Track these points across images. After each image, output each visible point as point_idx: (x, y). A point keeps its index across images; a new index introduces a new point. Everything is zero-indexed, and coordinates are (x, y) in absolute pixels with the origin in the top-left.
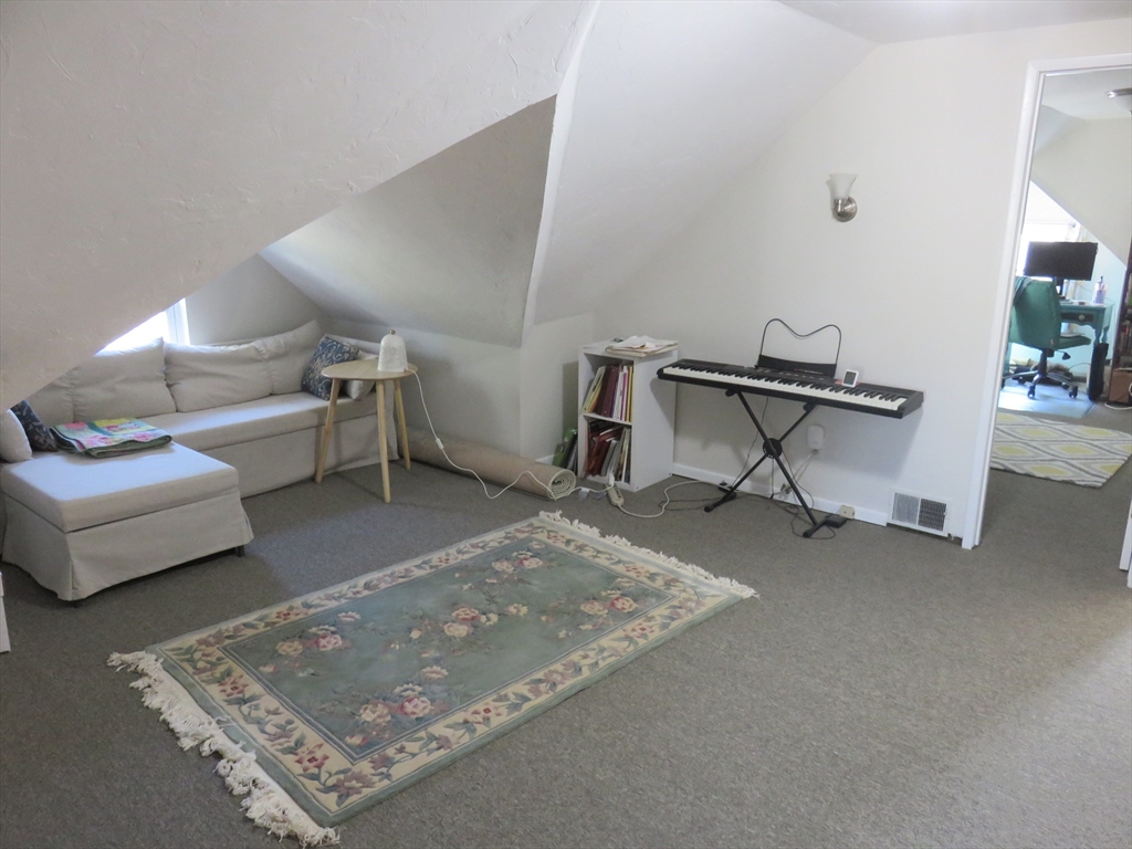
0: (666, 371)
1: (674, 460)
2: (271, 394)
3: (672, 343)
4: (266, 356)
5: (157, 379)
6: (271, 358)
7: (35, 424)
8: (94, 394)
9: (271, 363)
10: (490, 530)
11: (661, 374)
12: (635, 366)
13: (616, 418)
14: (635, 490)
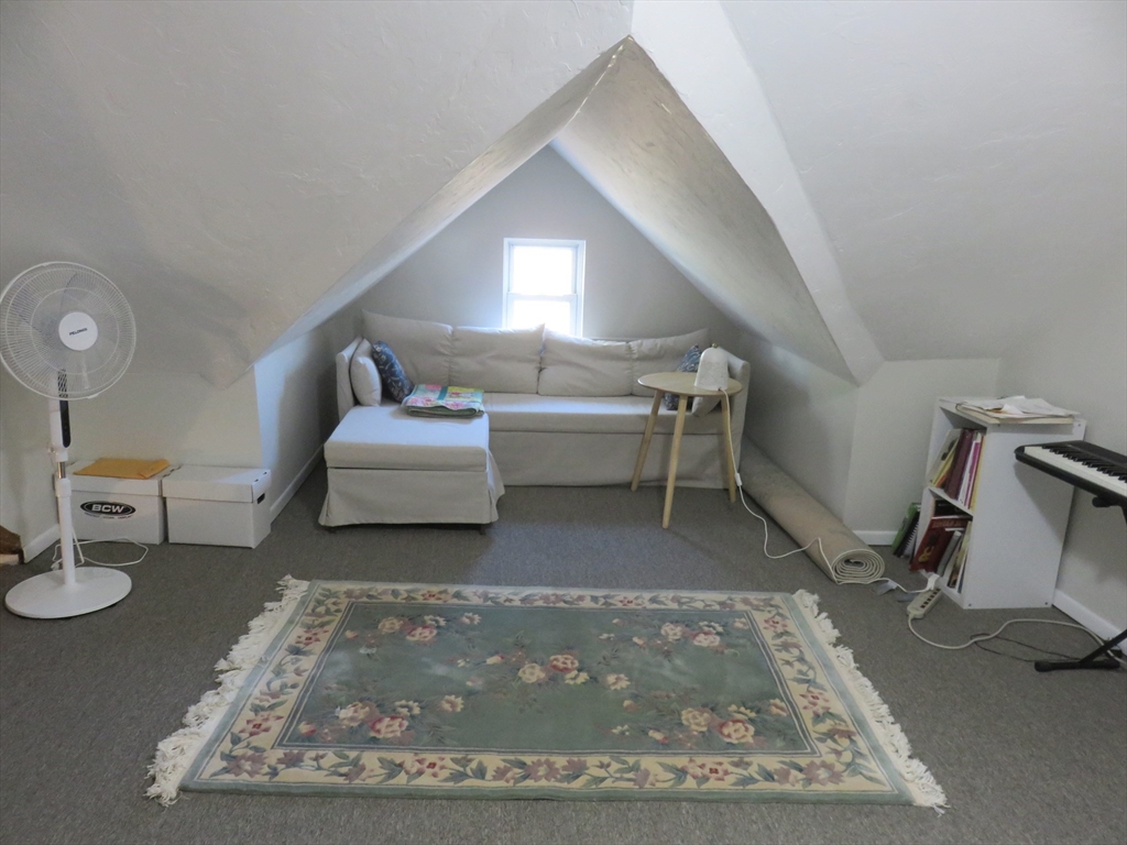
0: (1029, 451)
1: (1057, 585)
2: (631, 395)
3: (1061, 412)
4: (636, 356)
5: (530, 361)
6: (638, 359)
7: (394, 378)
8: (468, 364)
9: (637, 363)
10: (715, 589)
11: (1020, 453)
12: (987, 437)
13: (959, 503)
14: (965, 607)
